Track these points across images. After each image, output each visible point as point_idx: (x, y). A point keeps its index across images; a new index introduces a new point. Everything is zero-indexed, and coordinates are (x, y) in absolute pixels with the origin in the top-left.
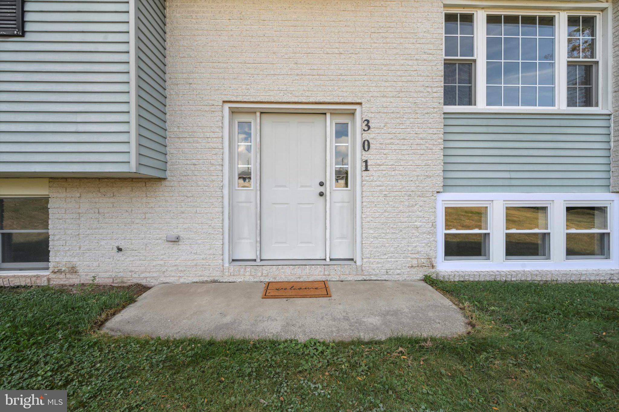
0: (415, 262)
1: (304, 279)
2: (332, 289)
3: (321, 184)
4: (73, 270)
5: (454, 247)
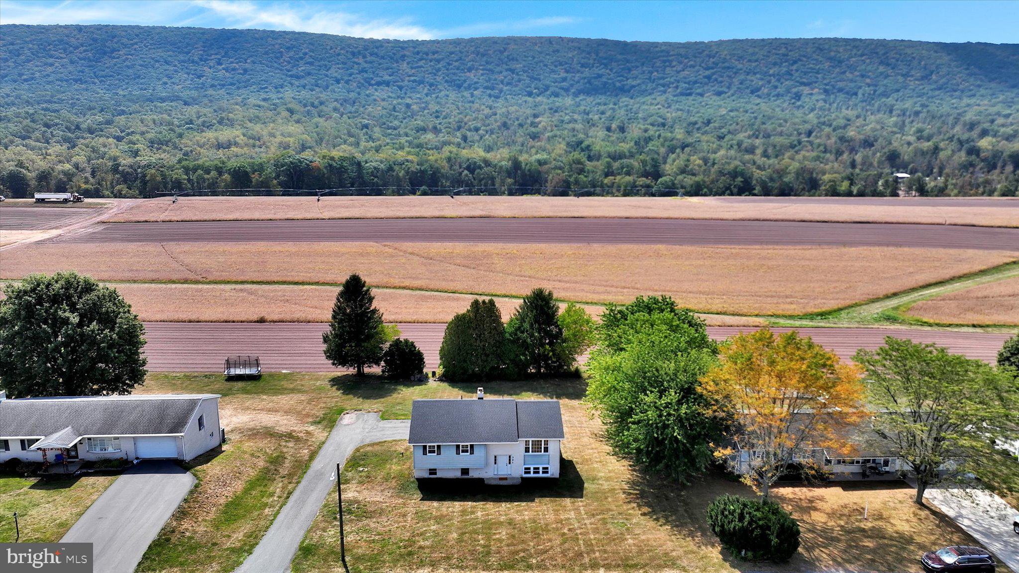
1: (504, 477)
2: (508, 479)
3: (507, 464)
5: (526, 473)
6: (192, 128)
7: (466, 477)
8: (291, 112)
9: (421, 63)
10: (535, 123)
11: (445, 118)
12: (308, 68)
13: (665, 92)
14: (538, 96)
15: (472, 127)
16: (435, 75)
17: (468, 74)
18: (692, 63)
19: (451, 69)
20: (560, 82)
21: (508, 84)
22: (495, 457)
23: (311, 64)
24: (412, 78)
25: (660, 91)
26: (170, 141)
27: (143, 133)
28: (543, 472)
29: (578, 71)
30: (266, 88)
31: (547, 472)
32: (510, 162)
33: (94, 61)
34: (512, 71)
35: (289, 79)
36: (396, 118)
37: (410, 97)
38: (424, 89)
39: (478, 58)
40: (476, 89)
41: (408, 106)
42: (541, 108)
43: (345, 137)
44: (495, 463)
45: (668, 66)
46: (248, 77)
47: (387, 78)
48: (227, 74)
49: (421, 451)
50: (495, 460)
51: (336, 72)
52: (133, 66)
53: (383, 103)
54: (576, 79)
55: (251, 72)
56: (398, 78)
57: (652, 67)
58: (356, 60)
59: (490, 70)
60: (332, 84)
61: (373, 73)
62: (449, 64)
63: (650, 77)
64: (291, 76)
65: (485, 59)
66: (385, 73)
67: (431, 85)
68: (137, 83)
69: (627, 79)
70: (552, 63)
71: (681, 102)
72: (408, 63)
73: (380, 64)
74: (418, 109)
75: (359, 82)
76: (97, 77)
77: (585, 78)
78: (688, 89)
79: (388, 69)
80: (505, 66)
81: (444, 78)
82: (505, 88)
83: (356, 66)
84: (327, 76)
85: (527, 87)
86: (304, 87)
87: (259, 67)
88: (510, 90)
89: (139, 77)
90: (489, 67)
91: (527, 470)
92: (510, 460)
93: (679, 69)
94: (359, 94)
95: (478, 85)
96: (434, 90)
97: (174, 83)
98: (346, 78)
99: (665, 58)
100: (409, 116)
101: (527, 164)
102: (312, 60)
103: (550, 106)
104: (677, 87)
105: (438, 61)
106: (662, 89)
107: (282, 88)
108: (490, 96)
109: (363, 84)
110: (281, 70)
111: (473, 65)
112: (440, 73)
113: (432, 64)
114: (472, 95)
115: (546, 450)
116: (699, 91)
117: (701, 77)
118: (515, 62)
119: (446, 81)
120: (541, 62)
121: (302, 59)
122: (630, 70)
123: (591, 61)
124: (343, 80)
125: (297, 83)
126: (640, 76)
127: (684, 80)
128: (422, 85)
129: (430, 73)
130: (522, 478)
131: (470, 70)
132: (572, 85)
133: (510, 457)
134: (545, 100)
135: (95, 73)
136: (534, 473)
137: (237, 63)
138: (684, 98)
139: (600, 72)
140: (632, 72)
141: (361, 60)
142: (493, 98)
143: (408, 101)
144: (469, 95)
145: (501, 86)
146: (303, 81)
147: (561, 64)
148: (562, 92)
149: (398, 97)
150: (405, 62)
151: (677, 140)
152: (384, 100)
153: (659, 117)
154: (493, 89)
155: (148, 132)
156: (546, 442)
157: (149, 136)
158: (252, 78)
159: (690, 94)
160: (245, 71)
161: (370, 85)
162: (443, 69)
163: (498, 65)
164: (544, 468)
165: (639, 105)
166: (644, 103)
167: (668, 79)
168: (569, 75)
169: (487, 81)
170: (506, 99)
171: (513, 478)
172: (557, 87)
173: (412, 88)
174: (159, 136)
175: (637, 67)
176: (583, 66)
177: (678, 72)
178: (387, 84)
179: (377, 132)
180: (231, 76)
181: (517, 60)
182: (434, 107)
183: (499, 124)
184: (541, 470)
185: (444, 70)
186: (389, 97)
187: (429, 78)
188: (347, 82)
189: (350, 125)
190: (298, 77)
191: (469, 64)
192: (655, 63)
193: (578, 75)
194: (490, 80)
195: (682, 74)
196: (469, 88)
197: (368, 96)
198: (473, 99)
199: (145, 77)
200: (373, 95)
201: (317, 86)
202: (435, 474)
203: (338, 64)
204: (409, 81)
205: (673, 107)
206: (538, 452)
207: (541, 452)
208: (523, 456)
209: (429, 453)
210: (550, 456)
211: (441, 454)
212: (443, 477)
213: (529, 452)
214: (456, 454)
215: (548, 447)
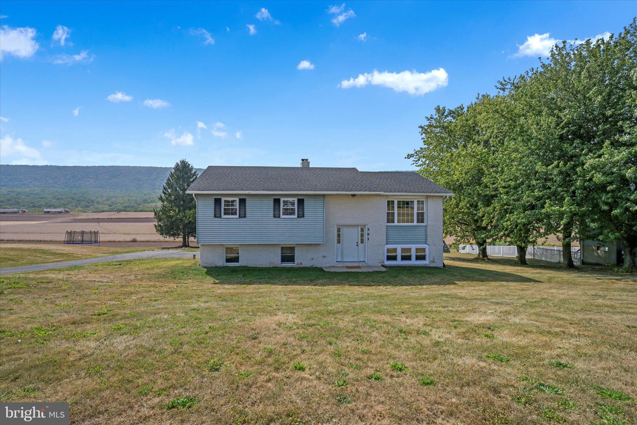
0: (379, 262)
1: (354, 266)
3: (357, 243)
4: (301, 264)
5: (389, 258)
7: (288, 265)
22: (339, 230)
28: (418, 257)
31: (424, 257)
44: (339, 242)
49: (210, 210)
50: (339, 236)
91: (392, 254)
92: (362, 235)
115: (421, 218)
130: (384, 266)
133: (362, 229)
135: (107, 184)
136: (403, 258)
156: (421, 204)
164: (418, 250)
184: (413, 254)
202: (236, 259)
206: (408, 222)
207: (413, 222)
208: (385, 227)
209: (225, 214)
210: (429, 227)
211: (247, 216)
212: (249, 266)
213: (393, 222)
214: (273, 217)
215: (423, 213)
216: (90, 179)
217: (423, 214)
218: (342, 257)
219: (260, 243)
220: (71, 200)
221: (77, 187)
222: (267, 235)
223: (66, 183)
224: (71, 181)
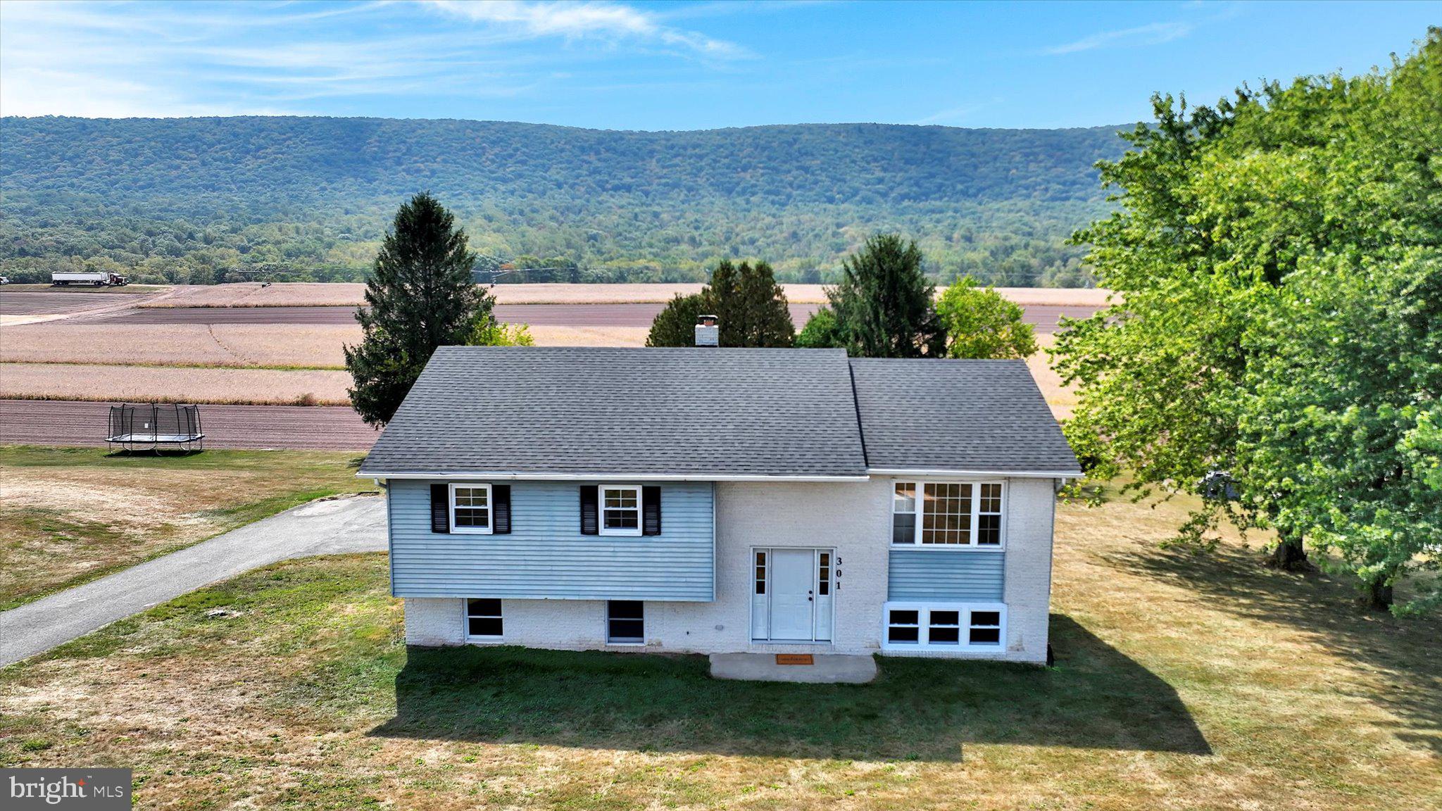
0: (868, 645)
1: (799, 652)
2: (815, 660)
3: (811, 592)
4: (660, 644)
5: (895, 635)
6: (348, 238)
7: (626, 645)
8: (489, 219)
9: (677, 161)
10: (838, 233)
11: (707, 228)
12: (520, 168)
13: (1028, 196)
14: (843, 203)
15: (746, 238)
16: (696, 176)
17: (742, 174)
18: (1068, 156)
19: (719, 168)
20: (873, 184)
21: (799, 187)
22: (761, 558)
23: (523, 163)
24: (663, 181)
25: (1021, 195)
26: (313, 252)
27: (278, 243)
28: (976, 637)
29: (901, 170)
30: (460, 194)
31: (993, 637)
32: (803, 272)
33: (233, 162)
34: (806, 170)
35: (491, 183)
36: (638, 229)
37: (659, 204)
38: (679, 195)
39: (756, 153)
40: (753, 194)
41: (656, 215)
42: (847, 217)
43: (563, 249)
44: (760, 588)
45: (1031, 161)
46: (435, 180)
47: (628, 180)
48: (409, 178)
49: (421, 513)
50: (761, 572)
51: (558, 173)
52: (283, 167)
53: (619, 211)
54: (898, 180)
55: (441, 175)
56: (643, 181)
57: (1010, 163)
58: (586, 158)
59: (774, 169)
60: (551, 189)
61: (610, 174)
62: (715, 161)
63: (1007, 177)
64: (495, 179)
65: (766, 153)
66: (625, 174)
67: (690, 189)
68: (287, 189)
69: (973, 179)
70: (863, 158)
71: (1053, 208)
72: (658, 161)
73: (618, 163)
74: (670, 218)
75: (589, 186)
76: (234, 182)
77: (911, 178)
78: (1063, 192)
79: (629, 168)
80: (795, 164)
81: (708, 180)
82: (795, 193)
83: (585, 166)
84: (545, 178)
85: (826, 191)
86: (512, 193)
87: (452, 167)
88: (802, 195)
89: (289, 182)
90: (772, 164)
91: (903, 626)
92: (824, 574)
93: (1049, 164)
94: (588, 201)
95: (756, 189)
96: (694, 196)
97: (335, 189)
98: (571, 181)
99: (1028, 150)
100: (656, 226)
101: (828, 275)
102: (525, 158)
103: (862, 214)
104: (1046, 190)
105: (701, 157)
106: (1025, 192)
107: (482, 194)
108: (773, 203)
109: (594, 190)
110: (482, 171)
111: (749, 162)
112: (703, 173)
113: (692, 161)
114: (748, 202)
115: (990, 531)
116: (1081, 194)
117: (1081, 175)
118: (810, 158)
119: (712, 184)
120: (846, 156)
121: (511, 156)
122: (976, 167)
123: (920, 156)
124: (566, 183)
125: (502, 188)
126: (992, 175)
127: (1058, 180)
128: (677, 190)
129: (689, 174)
130: (879, 659)
131: (745, 169)
132: (892, 189)
133: (825, 559)
134: (853, 207)
135: (232, 177)
136: (935, 636)
137: (423, 162)
138: (1058, 203)
139: (933, 171)
140: (979, 171)
141: (592, 158)
142: (777, 206)
143: (657, 209)
144: (743, 202)
145: (789, 190)
146: (511, 186)
147: (875, 160)
148: (879, 198)
149: (643, 204)
150: (654, 160)
151: (1054, 251)
152: (622, 207)
153: (1024, 224)
154: (777, 193)
155: (284, 241)
156: (992, 494)
157: (284, 246)
158: (441, 182)
159: (1067, 199)
160: (433, 172)
161: (604, 190)
162: (707, 167)
163: (785, 162)
164: (977, 617)
165: (990, 213)
166: (998, 210)
167: (1033, 179)
168: (888, 175)
169: (769, 184)
170: (796, 206)
171: (840, 658)
172: (870, 190)
173: (662, 193)
174: (301, 246)
175: (987, 163)
176: (907, 162)
177: (1048, 169)
178: (628, 189)
179: (609, 245)
180: (413, 179)
181: (812, 155)
182: (691, 217)
183: (785, 235)
184: (964, 626)
185: (708, 170)
186: (629, 204)
187: (687, 180)
188: (572, 187)
189: (570, 234)
190: (505, 181)
191: (744, 161)
192: (1013, 157)
193: (901, 174)
194: (773, 181)
195: (1054, 172)
196: (744, 192)
197: (600, 203)
198: (749, 206)
199: (298, 181)
200: (607, 202)
201: (530, 191)
202: (496, 628)
203: (561, 162)
204: (659, 185)
205: (1042, 215)
206: (952, 540)
207: (965, 539)
208: (886, 556)
209: (459, 523)
210: (1009, 559)
211: (513, 528)
212: (527, 646)
213: (911, 539)
214: (579, 534)
215: (998, 517)
216: (178, 162)
217: (996, 521)
218: (770, 629)
219: (549, 597)
220: (128, 231)
221: (142, 188)
222: (565, 578)
223: (109, 175)
224: (125, 167)
